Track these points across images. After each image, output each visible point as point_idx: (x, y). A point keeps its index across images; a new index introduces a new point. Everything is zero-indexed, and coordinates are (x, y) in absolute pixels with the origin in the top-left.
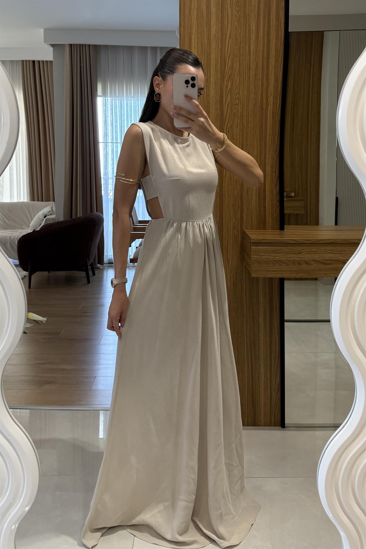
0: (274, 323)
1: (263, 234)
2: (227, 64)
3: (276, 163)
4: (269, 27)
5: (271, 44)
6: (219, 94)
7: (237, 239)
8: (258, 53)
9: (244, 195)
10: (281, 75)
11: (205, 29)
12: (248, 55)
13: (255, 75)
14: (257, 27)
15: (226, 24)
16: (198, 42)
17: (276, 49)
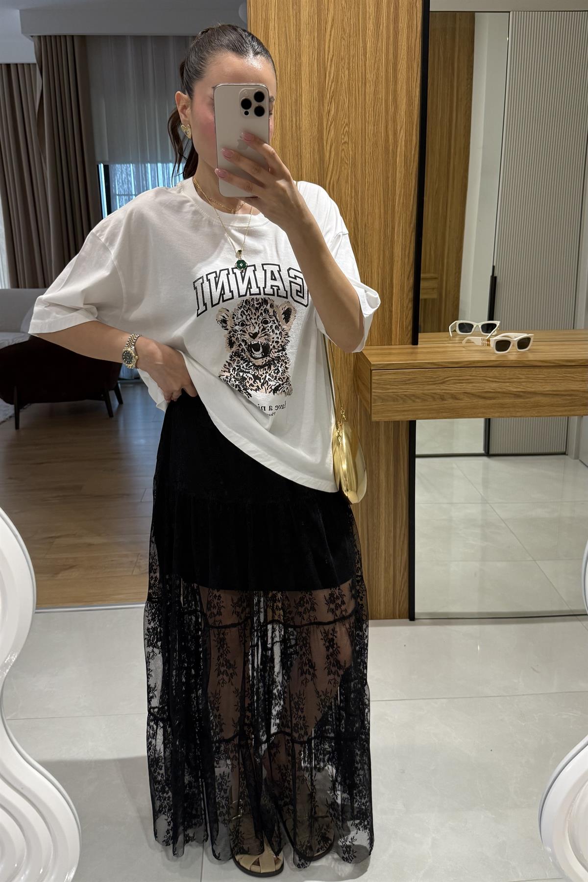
2: (328, 73)
5: (399, 38)
6: (317, 126)
8: (378, 54)
10: (418, 93)
11: (292, 12)
12: (363, 57)
13: (374, 92)
14: (377, 8)
15: (326, 3)
16: (280, 35)
17: (409, 46)
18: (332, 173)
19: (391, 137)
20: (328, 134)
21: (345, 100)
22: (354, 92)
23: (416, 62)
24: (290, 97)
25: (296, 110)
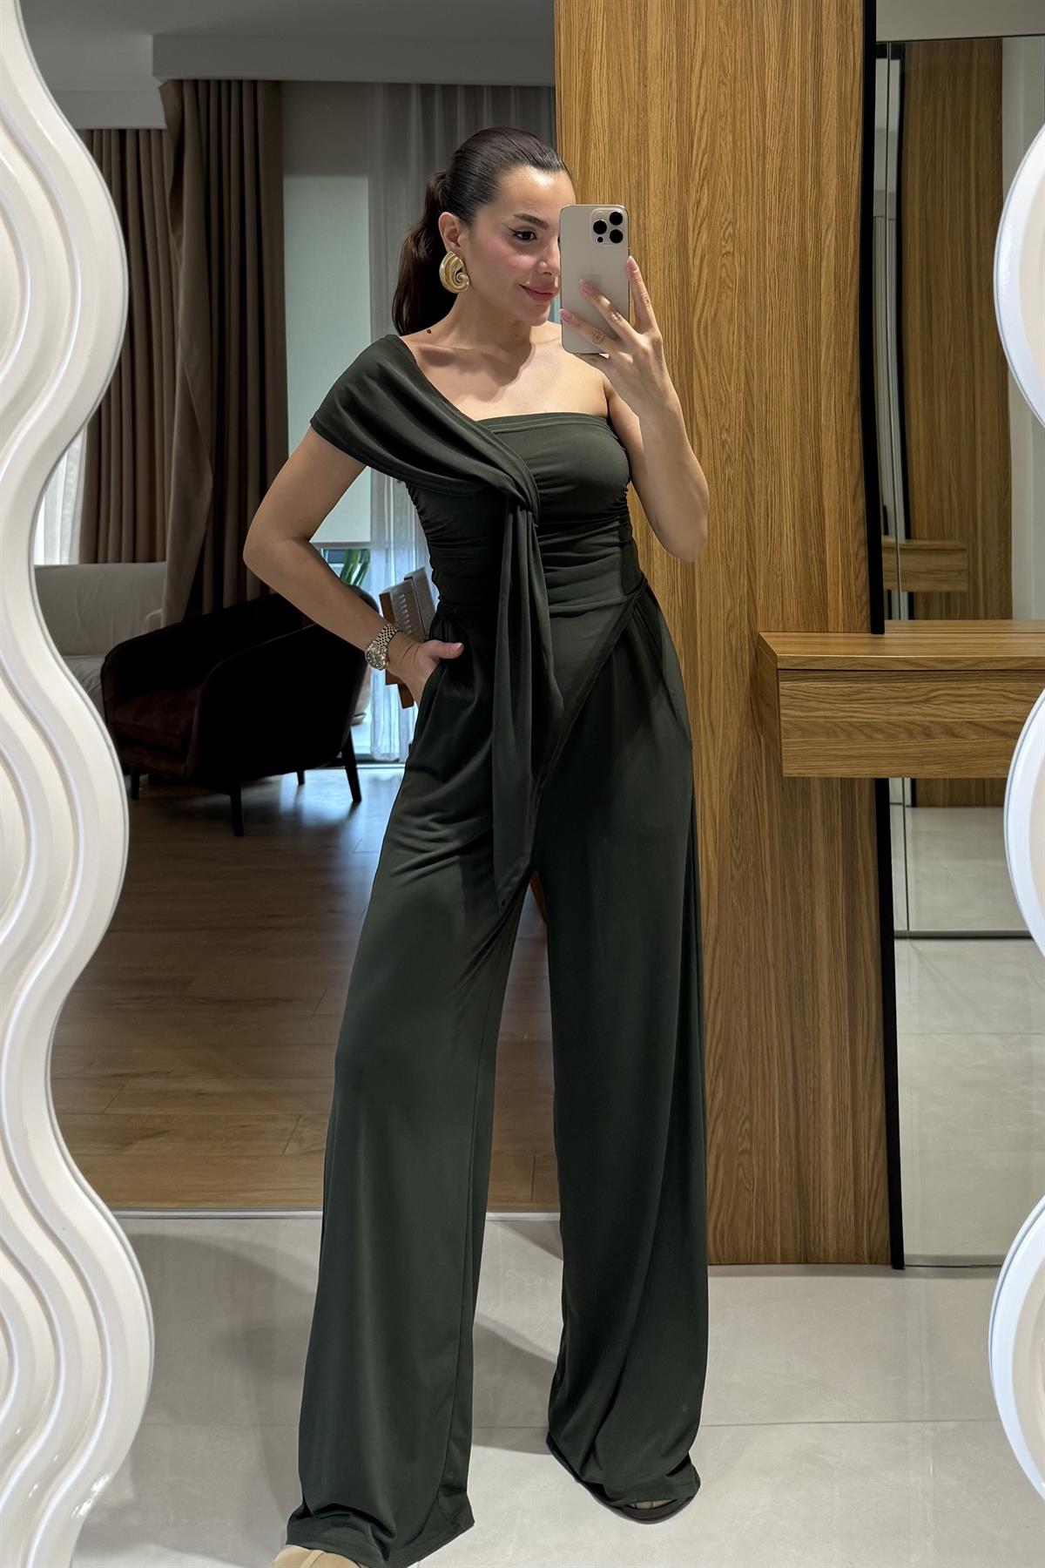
0: (862, 928)
1: (821, 644)
2: (696, 139)
3: (853, 429)
4: (818, 34)
5: (824, 81)
6: (676, 226)
7: (739, 662)
8: (786, 106)
9: (757, 522)
10: (857, 170)
11: (631, 41)
12: (759, 112)
13: (780, 169)
14: (783, 33)
15: (692, 24)
16: (611, 78)
17: (841, 94)
18: (704, 305)
19: (810, 243)
20: (698, 238)
21: (728, 181)
22: (744, 170)
23: (853, 118)
24: (627, 179)
25: (637, 199)
